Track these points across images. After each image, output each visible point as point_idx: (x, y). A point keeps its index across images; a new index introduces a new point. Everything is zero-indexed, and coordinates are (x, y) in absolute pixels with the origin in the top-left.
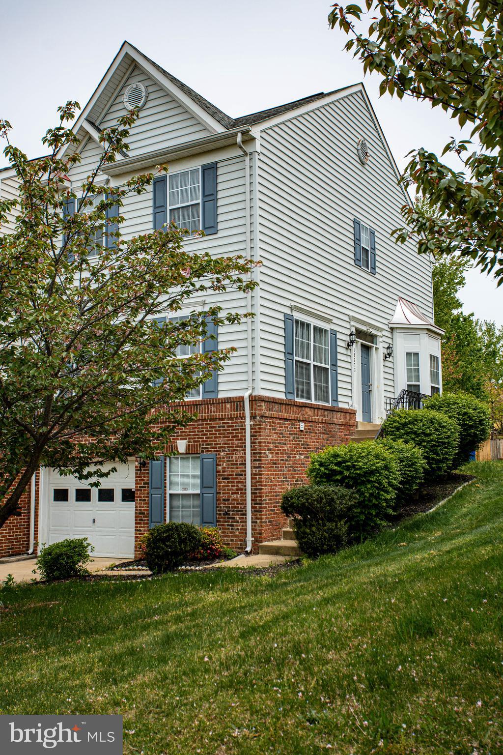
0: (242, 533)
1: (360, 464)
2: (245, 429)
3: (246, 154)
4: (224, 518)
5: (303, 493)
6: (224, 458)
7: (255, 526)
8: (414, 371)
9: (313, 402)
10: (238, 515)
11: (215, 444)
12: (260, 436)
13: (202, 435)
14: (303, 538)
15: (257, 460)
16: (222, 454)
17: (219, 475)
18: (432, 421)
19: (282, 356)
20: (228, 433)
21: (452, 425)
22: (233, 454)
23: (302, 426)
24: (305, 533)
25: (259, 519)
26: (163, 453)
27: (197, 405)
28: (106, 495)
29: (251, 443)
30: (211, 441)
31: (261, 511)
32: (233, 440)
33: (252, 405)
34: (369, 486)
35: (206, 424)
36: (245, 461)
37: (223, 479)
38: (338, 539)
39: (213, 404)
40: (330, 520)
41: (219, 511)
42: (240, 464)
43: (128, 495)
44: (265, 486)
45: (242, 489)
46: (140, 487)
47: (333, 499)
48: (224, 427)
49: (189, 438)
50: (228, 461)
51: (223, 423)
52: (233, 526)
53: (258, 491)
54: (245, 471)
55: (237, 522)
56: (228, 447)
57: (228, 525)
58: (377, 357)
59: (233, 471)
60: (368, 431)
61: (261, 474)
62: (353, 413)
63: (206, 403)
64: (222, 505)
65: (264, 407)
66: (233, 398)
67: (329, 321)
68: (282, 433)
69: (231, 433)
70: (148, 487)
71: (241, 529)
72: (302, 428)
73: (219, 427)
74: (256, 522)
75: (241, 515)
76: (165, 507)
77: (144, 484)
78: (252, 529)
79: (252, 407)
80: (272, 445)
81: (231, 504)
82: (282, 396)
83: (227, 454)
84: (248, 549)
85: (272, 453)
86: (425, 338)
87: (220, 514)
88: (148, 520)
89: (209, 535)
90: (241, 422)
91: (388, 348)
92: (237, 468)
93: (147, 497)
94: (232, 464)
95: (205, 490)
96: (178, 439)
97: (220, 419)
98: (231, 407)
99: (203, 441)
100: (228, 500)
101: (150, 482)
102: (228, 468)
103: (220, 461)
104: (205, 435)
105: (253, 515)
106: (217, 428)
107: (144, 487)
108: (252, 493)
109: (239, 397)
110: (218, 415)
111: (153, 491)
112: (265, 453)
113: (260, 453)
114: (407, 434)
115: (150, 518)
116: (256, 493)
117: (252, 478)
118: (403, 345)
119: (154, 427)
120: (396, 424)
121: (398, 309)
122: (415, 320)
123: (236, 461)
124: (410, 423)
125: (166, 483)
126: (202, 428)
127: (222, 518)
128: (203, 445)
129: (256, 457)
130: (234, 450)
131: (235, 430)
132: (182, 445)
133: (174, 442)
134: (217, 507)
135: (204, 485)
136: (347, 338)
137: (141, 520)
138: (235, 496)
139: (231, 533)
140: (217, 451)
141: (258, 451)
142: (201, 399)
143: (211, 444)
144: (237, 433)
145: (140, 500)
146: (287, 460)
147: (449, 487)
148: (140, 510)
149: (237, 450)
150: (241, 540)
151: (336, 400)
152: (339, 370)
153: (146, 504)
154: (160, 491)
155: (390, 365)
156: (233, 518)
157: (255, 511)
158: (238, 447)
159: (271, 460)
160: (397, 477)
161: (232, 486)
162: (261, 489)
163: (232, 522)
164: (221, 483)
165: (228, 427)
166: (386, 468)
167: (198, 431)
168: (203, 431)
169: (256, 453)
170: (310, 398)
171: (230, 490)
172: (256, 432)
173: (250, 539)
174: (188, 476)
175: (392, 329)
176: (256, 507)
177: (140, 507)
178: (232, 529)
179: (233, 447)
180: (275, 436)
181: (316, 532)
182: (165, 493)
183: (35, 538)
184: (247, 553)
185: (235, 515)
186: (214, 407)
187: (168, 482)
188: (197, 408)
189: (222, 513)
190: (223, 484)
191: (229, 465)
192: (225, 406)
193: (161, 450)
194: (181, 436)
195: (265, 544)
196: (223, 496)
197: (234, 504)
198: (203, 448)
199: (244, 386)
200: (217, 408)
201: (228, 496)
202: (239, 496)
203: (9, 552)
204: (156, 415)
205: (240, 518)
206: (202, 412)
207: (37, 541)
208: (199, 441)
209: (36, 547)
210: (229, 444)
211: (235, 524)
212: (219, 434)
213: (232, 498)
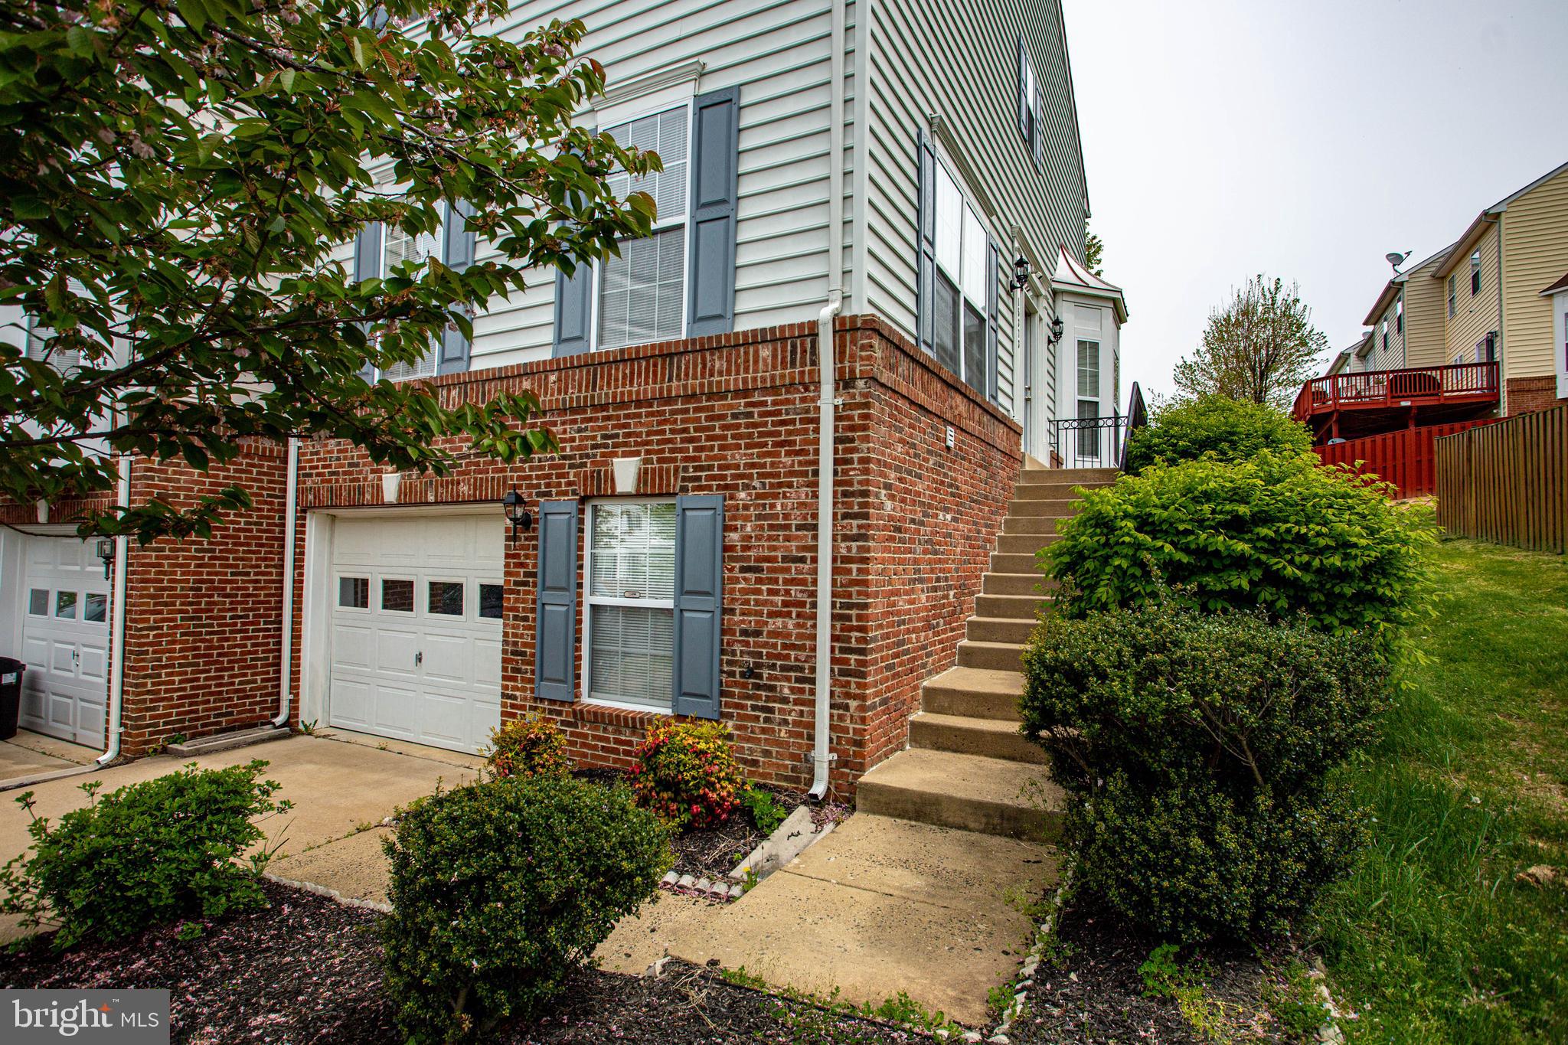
0: (800, 735)
2: (817, 421)
4: (744, 686)
6: (746, 507)
7: (841, 718)
8: (1089, 376)
9: (965, 385)
10: (788, 679)
11: (720, 468)
12: (867, 439)
13: (683, 441)
15: (856, 516)
16: (743, 495)
17: (733, 559)
19: (911, 237)
20: (761, 434)
22: (776, 496)
23: (951, 436)
25: (855, 697)
26: (574, 493)
27: (671, 355)
28: (446, 598)
29: (836, 462)
30: (708, 458)
31: (864, 675)
32: (778, 455)
33: (843, 346)
35: (696, 410)
36: (815, 516)
37: (743, 570)
39: (719, 348)
41: (730, 663)
42: (799, 528)
43: (492, 600)
44: (876, 595)
45: (803, 604)
46: (516, 583)
48: (750, 415)
49: (648, 452)
50: (759, 517)
51: (747, 405)
52: (771, 710)
53: (854, 612)
54: (815, 549)
55: (785, 700)
56: (760, 475)
57: (754, 708)
58: (1039, 337)
59: (774, 548)
60: (1035, 475)
61: (865, 560)
62: (1016, 432)
63: (699, 348)
64: (738, 648)
65: (875, 354)
66: (782, 328)
67: (989, 211)
68: (913, 446)
69: (771, 434)
70: (535, 585)
71: (795, 723)
72: (950, 442)
73: (735, 416)
74: (847, 708)
75: (798, 680)
76: (578, 640)
77: (526, 575)
78: (832, 728)
79: (842, 353)
80: (893, 475)
81: (765, 645)
82: (912, 344)
83: (759, 496)
84: (819, 789)
85: (892, 497)
87: (732, 674)
88: (533, 672)
89: (699, 754)
90: (803, 400)
91: (1057, 322)
92: (787, 539)
93: (533, 610)
94: (772, 527)
95: (688, 602)
96: (614, 454)
97: (738, 393)
98: (774, 356)
99: (686, 459)
100: (757, 633)
101: (539, 570)
102: (759, 538)
103: (734, 518)
104: (691, 440)
105: (835, 683)
106: (729, 421)
107: (526, 584)
108: (834, 617)
109: (801, 326)
110: (735, 381)
111: (547, 597)
112: (877, 495)
113: (865, 494)
115: (537, 668)
116: (849, 618)
117: (835, 571)
118: (1074, 324)
122: (1092, 283)
123: (786, 517)
125: (581, 576)
126: (683, 421)
127: (736, 684)
128: (685, 469)
129: (850, 505)
130: (780, 485)
131: (783, 423)
132: (625, 472)
133: (606, 464)
134: (723, 652)
135: (687, 587)
136: (1011, 273)
137: (515, 670)
138: (779, 621)
139: (764, 731)
140: (726, 487)
141: (856, 487)
142: (684, 337)
143: (710, 468)
144: (789, 433)
145: (516, 618)
146: (922, 523)
148: (515, 644)
149: (790, 485)
150: (794, 757)
151: (994, 396)
152: (1001, 336)
153: (529, 628)
154: (565, 597)
156: (772, 688)
157: (842, 671)
159: (891, 518)
161: (770, 592)
162: (866, 606)
163: (768, 699)
164: (737, 581)
165: (762, 414)
167: (672, 431)
168: (685, 430)
169: (853, 494)
170: (957, 373)
171: (765, 603)
172: (852, 428)
173: (823, 756)
174: (642, 558)
175: (1055, 292)
176: (847, 662)
177: (515, 635)
178: (767, 720)
179: (777, 475)
180: (900, 447)
182: (580, 604)
183: (295, 688)
184: (814, 802)
185: (776, 679)
186: (720, 358)
187: (587, 571)
188: (671, 364)
189: (738, 670)
190: (743, 585)
191: (761, 527)
192: (756, 352)
193: (569, 484)
194: (625, 444)
195: (872, 776)
196: (743, 622)
197: (775, 646)
198: (684, 479)
199: (815, 292)
200: (729, 362)
201: (757, 622)
202: (790, 624)
203: (219, 723)
204: (559, 393)
205: (792, 690)
206: (687, 375)
207: (297, 695)
208: (675, 460)
209: (297, 708)
210: (764, 466)
211: (777, 705)
212: (733, 437)
213: (771, 627)
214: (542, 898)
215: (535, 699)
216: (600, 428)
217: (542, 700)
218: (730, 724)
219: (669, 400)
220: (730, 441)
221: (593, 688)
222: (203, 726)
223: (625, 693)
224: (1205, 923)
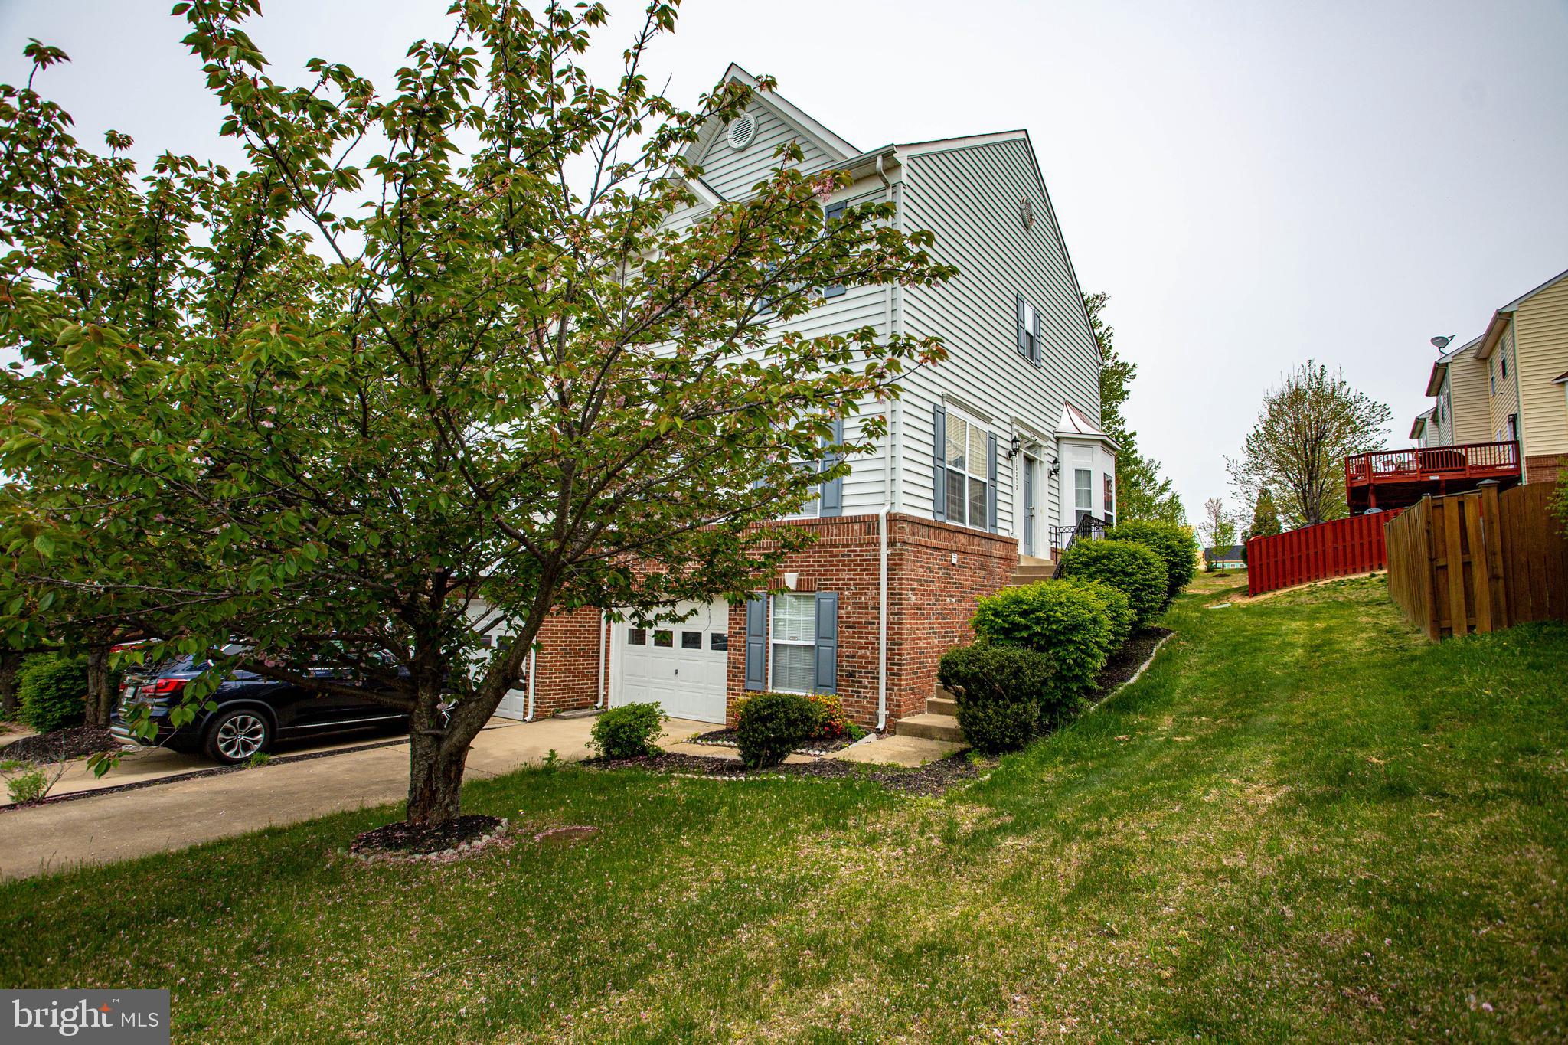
0: (872, 703)
1: (1059, 614)
3: (888, 186)
4: (847, 681)
5: (972, 657)
6: (848, 598)
7: (891, 694)
8: (1084, 494)
9: (968, 526)
10: (867, 677)
11: (836, 580)
12: (900, 569)
13: (818, 566)
14: (971, 724)
15: (897, 604)
16: (846, 592)
18: (1134, 556)
19: (930, 462)
20: (855, 565)
21: (1159, 562)
22: (861, 594)
23: (955, 558)
24: (975, 717)
25: (897, 685)
26: (765, 589)
27: (812, 525)
28: (692, 640)
29: (888, 579)
30: (830, 575)
31: (900, 675)
33: (891, 526)
34: (1071, 648)
37: (847, 627)
38: (1026, 728)
40: (1014, 700)
41: (841, 670)
42: (872, 608)
43: (719, 642)
44: (906, 639)
47: (1020, 669)
48: (850, 556)
49: (802, 570)
50: (854, 603)
51: (848, 551)
52: (860, 692)
53: (896, 647)
54: (879, 618)
55: (866, 687)
56: (854, 584)
57: (852, 691)
58: (1041, 473)
59: (861, 618)
60: (1034, 567)
61: (901, 624)
62: (1014, 544)
63: (825, 522)
64: (844, 663)
65: (907, 530)
66: (864, 516)
67: (987, 420)
68: (929, 567)
69: (859, 565)
71: (871, 698)
72: (954, 562)
73: (843, 556)
74: (893, 690)
75: (872, 678)
76: (767, 661)
79: (891, 530)
80: (916, 583)
81: (857, 662)
82: (929, 516)
83: (854, 593)
84: (881, 726)
85: (916, 594)
86: (1098, 452)
87: (842, 676)
89: (828, 705)
90: (873, 550)
91: (1055, 462)
92: (866, 613)
94: (860, 608)
95: (822, 642)
96: (786, 571)
97: (844, 546)
98: (860, 529)
99: (820, 575)
100: (853, 657)
101: (747, 626)
102: (854, 613)
103: (843, 603)
104: (822, 566)
105: (888, 679)
106: (840, 558)
108: (887, 649)
109: (872, 516)
110: (842, 539)
111: (751, 639)
112: (907, 594)
113: (900, 594)
114: (1100, 572)
115: (746, 675)
116: (894, 649)
117: (888, 628)
118: (1072, 460)
120: (1085, 559)
121: (1065, 414)
122: (1086, 429)
123: (866, 603)
124: (1104, 557)
126: (819, 556)
127: (844, 680)
128: (820, 579)
129: (894, 599)
130: (863, 589)
131: (865, 560)
132: (791, 579)
133: (781, 576)
134: (838, 666)
136: (1009, 446)
137: (734, 676)
138: (863, 651)
139: (857, 701)
140: (839, 589)
141: (896, 591)
142: (818, 516)
143: (831, 579)
144: (867, 565)
145: (734, 650)
146: (935, 604)
147: (1144, 645)
149: (868, 589)
150: (870, 713)
151: (994, 526)
152: (1000, 487)
153: (742, 655)
154: (761, 640)
155: (1055, 484)
156: (860, 682)
157: (891, 674)
158: (868, 583)
159: (914, 603)
160: (1105, 635)
161: (859, 638)
162: (901, 644)
163: (858, 687)
164: (844, 632)
165: (855, 556)
166: (1094, 621)
167: (813, 561)
168: (820, 561)
169: (895, 594)
170: (963, 521)
171: (857, 643)
172: (895, 564)
173: (883, 712)
174: (799, 621)
175: (1058, 439)
176: (893, 669)
178: (858, 697)
179: (862, 584)
180: (920, 570)
181: (994, 717)
182: (768, 643)
183: (606, 688)
184: (879, 732)
185: (862, 677)
186: (836, 528)
187: (771, 627)
188: (812, 529)
189: (844, 674)
190: (847, 634)
191: (855, 608)
192: (852, 526)
194: (790, 566)
195: (904, 720)
196: (847, 651)
197: (861, 662)
198: (819, 584)
199: (879, 499)
200: (840, 530)
201: (853, 651)
202: (868, 652)
203: (573, 705)
205: (869, 682)
206: (820, 535)
207: (608, 691)
208: (814, 575)
209: (607, 699)
210: (856, 579)
211: (862, 690)
212: (842, 565)
213: (860, 654)
214: (788, 719)
215: (745, 690)
217: (749, 690)
219: (812, 547)
220: (840, 567)
221: (774, 685)
222: (567, 705)
223: (790, 685)
224: (987, 741)
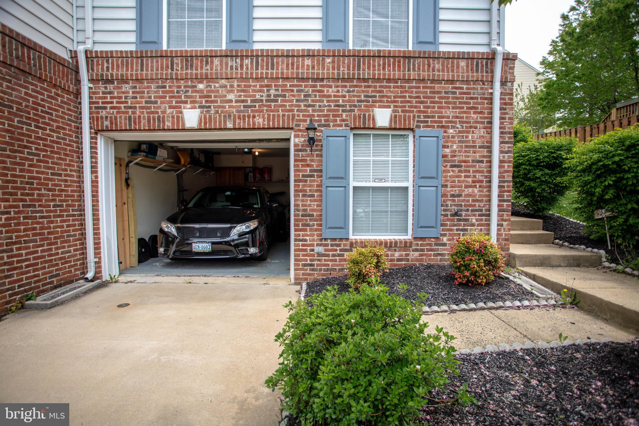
2: (491, 99)
4: (453, 220)
6: (453, 137)
7: (501, 229)
10: (475, 215)
13: (417, 102)
15: (507, 143)
16: (451, 131)
17: (447, 161)
20: (460, 103)
22: (468, 132)
25: (507, 220)
26: (346, 125)
27: (409, 57)
29: (501, 118)
30: (432, 112)
31: (509, 211)
32: (469, 113)
36: (491, 142)
37: (452, 166)
39: (435, 58)
41: (444, 210)
42: (480, 147)
45: (483, 181)
46: (304, 176)
49: (395, 106)
50: (460, 142)
51: (453, 88)
52: (466, 230)
53: (506, 184)
54: (488, 156)
55: (473, 225)
57: (458, 230)
59: (468, 157)
61: (511, 162)
64: (449, 203)
69: (466, 103)
70: (319, 177)
75: (479, 215)
77: (311, 171)
78: (497, 234)
81: (464, 201)
83: (460, 132)
87: (446, 215)
88: (319, 225)
90: (482, 89)
93: (317, 191)
94: (467, 147)
95: (423, 182)
96: (375, 106)
97: (448, 81)
98: (467, 66)
99: (420, 112)
100: (460, 196)
102: (460, 152)
103: (447, 142)
105: (499, 215)
106: (443, 95)
107: (312, 176)
108: (499, 187)
110: (446, 75)
111: (329, 182)
113: (511, 133)
119: (330, 87)
123: (474, 142)
125: (348, 171)
127: (448, 220)
128: (419, 117)
130: (471, 127)
131: (472, 98)
132: (382, 116)
133: (368, 111)
134: (442, 206)
135: (421, 175)
137: (306, 225)
138: (470, 190)
140: (443, 127)
143: (433, 117)
145: (304, 196)
148: (304, 210)
149: (476, 128)
153: (315, 201)
154: (343, 182)
156: (467, 220)
157: (502, 210)
158: (477, 122)
161: (465, 176)
162: (511, 181)
163: (464, 225)
164: (449, 171)
165: (461, 93)
167: (410, 97)
168: (418, 97)
169: (505, 133)
171: (463, 181)
174: (386, 162)
176: (503, 205)
177: (304, 205)
179: (469, 123)
183: (97, 254)
185: (469, 216)
186: (438, 63)
187: (351, 169)
188: (409, 62)
189: (449, 213)
190: (451, 174)
191: (462, 147)
192: (458, 63)
193: (343, 120)
194: (381, 101)
196: (452, 191)
197: (468, 201)
198: (418, 121)
199: (482, 39)
200: (443, 65)
201: (459, 190)
202: (476, 190)
203: (52, 283)
204: (333, 68)
205: (477, 220)
206: (419, 69)
207: (100, 258)
208: (412, 112)
209: (100, 267)
210: (463, 117)
211: (469, 228)
212: (445, 103)
213: (466, 192)
215: (321, 240)
216: (363, 91)
217: (326, 239)
218: (445, 239)
219: (409, 80)
220: (444, 105)
221: (356, 230)
222: (44, 285)
